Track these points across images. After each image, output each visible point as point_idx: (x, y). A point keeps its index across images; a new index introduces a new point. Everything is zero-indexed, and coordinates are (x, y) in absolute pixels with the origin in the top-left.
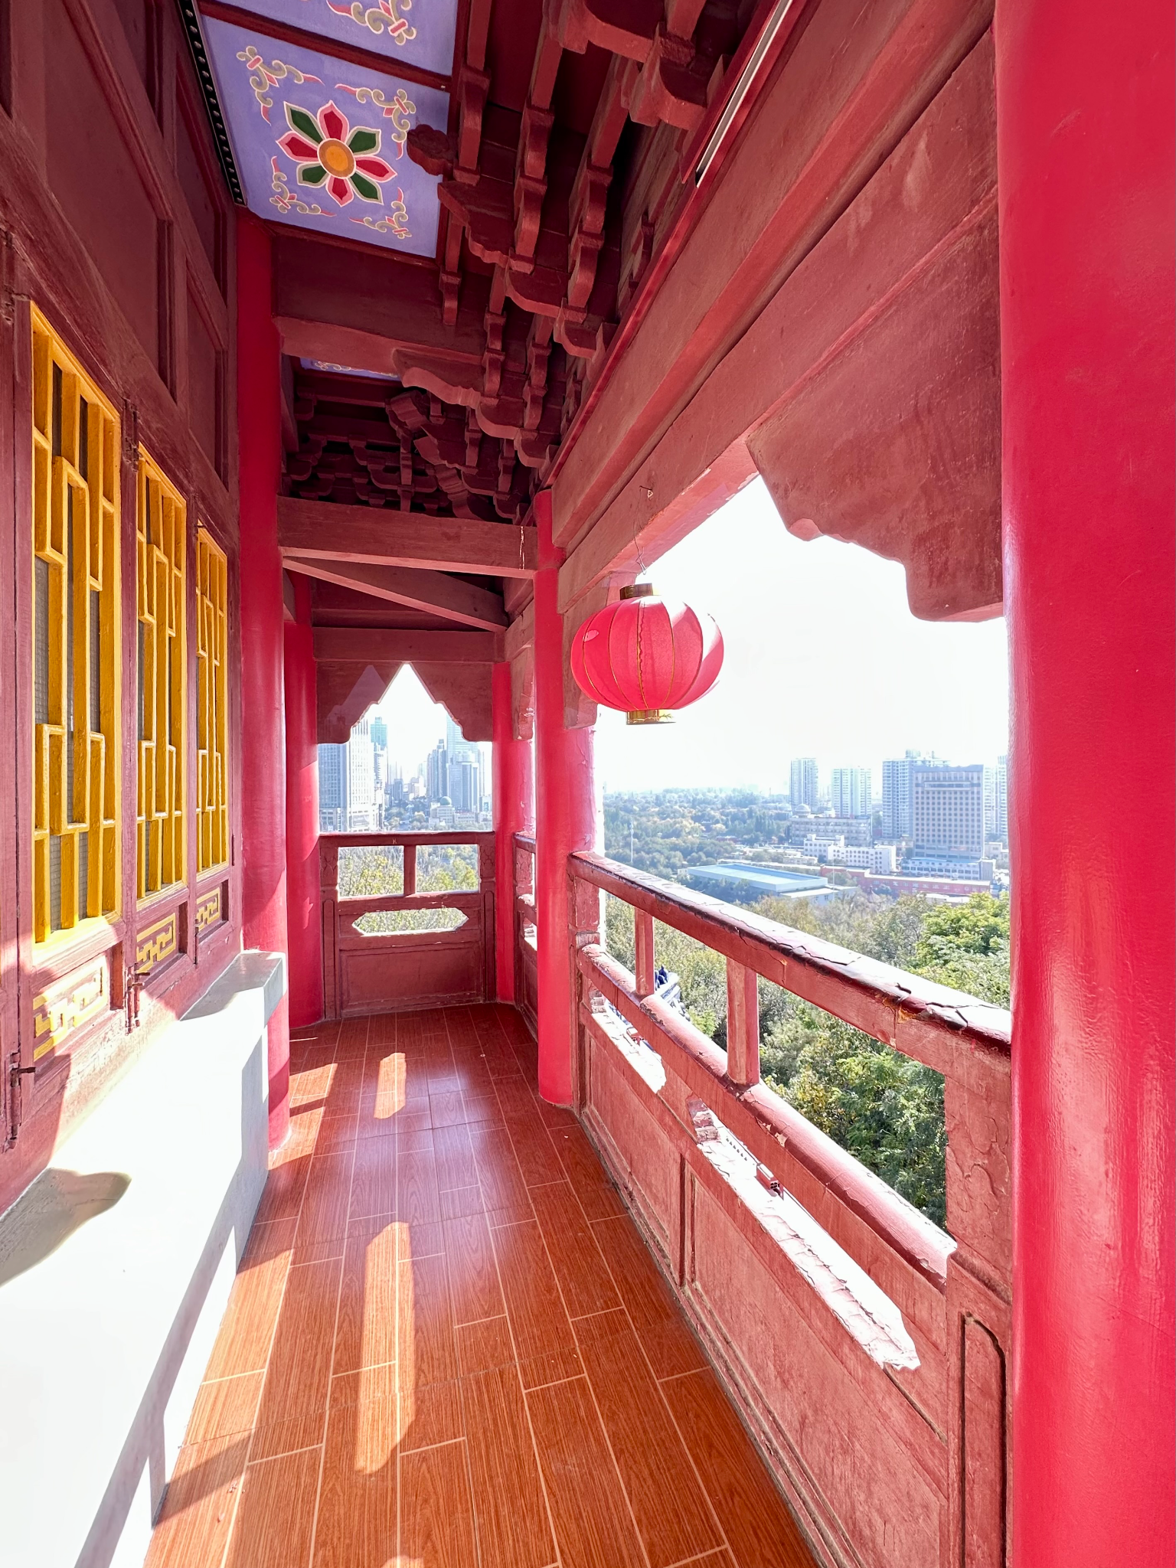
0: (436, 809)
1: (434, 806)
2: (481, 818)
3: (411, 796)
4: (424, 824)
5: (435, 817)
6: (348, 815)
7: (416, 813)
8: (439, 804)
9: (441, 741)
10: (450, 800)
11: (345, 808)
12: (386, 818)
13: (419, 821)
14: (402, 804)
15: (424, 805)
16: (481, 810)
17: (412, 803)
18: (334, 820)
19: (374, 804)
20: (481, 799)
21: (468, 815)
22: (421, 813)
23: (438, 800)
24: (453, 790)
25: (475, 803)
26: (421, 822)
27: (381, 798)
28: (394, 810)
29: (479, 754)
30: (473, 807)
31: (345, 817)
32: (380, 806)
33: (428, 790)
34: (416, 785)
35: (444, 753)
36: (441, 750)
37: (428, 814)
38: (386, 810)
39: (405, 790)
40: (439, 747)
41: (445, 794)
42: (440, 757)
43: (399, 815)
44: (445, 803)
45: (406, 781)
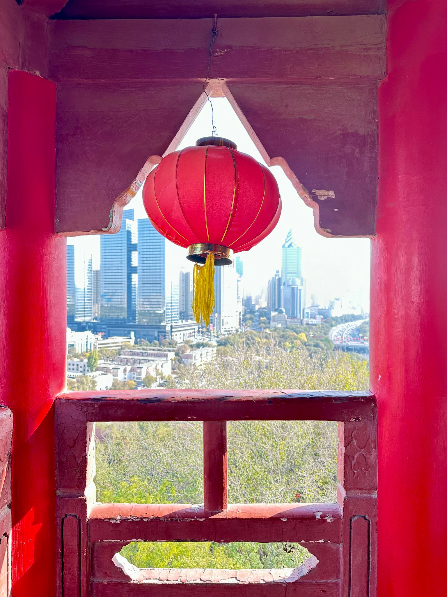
0: (274, 316)
1: (273, 314)
2: (304, 323)
3: (257, 308)
4: (268, 325)
5: (274, 321)
6: (222, 318)
7: (261, 318)
8: (277, 313)
9: (278, 272)
10: (284, 310)
11: (220, 313)
12: (243, 321)
13: (264, 323)
14: (252, 312)
15: (265, 313)
16: (304, 317)
17: (257, 311)
18: (213, 321)
19: (237, 312)
20: (304, 310)
21: (296, 320)
22: (265, 318)
23: (276, 310)
24: (285, 304)
25: (300, 313)
26: (265, 324)
27: (241, 308)
28: (248, 316)
29: (302, 280)
30: (298, 315)
31: (220, 319)
32: (240, 313)
33: (268, 304)
34: (260, 300)
35: (279, 280)
36: (277, 277)
37: (269, 319)
38: (243, 316)
39: (253, 303)
40: (276, 276)
41: (279, 306)
42: (276, 282)
43: (251, 319)
44: (281, 312)
45: (253, 298)
